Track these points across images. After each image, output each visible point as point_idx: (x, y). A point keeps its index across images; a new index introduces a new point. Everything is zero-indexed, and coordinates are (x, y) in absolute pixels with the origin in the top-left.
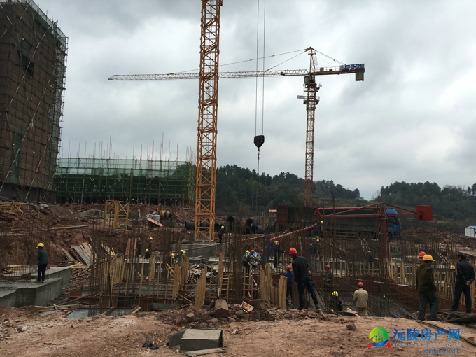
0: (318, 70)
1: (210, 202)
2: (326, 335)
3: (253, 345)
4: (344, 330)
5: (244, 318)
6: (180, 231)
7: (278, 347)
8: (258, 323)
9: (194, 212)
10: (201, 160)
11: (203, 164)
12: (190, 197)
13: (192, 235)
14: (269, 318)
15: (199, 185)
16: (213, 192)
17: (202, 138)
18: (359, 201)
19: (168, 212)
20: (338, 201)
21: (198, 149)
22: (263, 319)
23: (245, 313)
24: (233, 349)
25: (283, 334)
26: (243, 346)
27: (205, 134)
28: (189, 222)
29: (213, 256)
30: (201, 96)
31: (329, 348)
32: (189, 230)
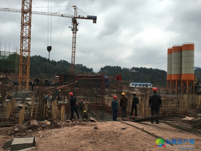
0: (78, 16)
1: (27, 72)
2: (85, 133)
3: (51, 142)
4: (93, 129)
5: (46, 128)
6: (11, 86)
7: (64, 142)
8: (53, 130)
9: (18, 77)
10: (22, 52)
11: (23, 54)
12: (16, 69)
13: (17, 88)
14: (58, 127)
15: (21, 64)
16: (28, 67)
17: (23, 41)
18: (92, 73)
19: (4, 76)
20: (85, 73)
21: (21, 46)
22: (55, 128)
23: (46, 126)
24: (41, 146)
25: (66, 134)
26: (46, 144)
27: (25, 39)
28: (15, 81)
29: (28, 97)
30: (22, 21)
31: (88, 140)
32: (15, 85)
